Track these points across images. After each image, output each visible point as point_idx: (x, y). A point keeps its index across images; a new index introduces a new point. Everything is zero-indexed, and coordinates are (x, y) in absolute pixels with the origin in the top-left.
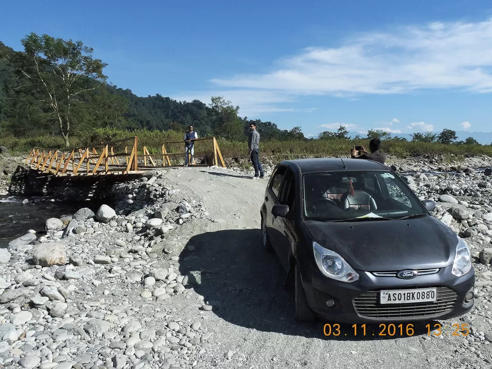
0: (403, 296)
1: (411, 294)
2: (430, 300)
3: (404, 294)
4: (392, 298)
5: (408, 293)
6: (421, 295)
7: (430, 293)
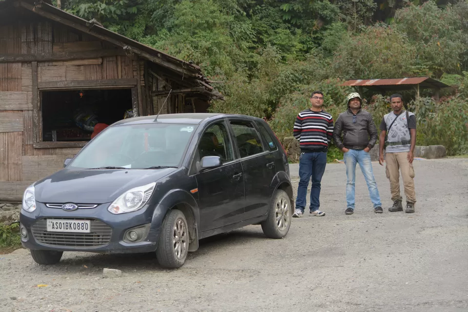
0: (63, 225)
1: (69, 224)
2: (85, 231)
3: (64, 224)
4: (55, 226)
5: (66, 223)
6: (77, 226)
7: (85, 225)
